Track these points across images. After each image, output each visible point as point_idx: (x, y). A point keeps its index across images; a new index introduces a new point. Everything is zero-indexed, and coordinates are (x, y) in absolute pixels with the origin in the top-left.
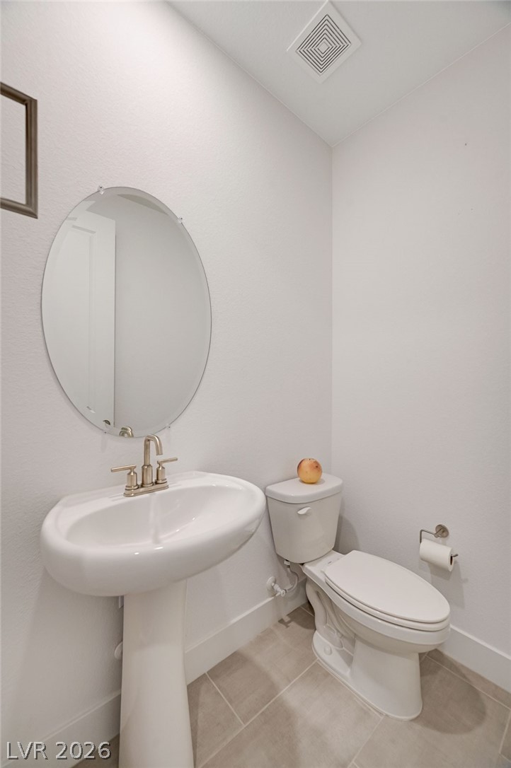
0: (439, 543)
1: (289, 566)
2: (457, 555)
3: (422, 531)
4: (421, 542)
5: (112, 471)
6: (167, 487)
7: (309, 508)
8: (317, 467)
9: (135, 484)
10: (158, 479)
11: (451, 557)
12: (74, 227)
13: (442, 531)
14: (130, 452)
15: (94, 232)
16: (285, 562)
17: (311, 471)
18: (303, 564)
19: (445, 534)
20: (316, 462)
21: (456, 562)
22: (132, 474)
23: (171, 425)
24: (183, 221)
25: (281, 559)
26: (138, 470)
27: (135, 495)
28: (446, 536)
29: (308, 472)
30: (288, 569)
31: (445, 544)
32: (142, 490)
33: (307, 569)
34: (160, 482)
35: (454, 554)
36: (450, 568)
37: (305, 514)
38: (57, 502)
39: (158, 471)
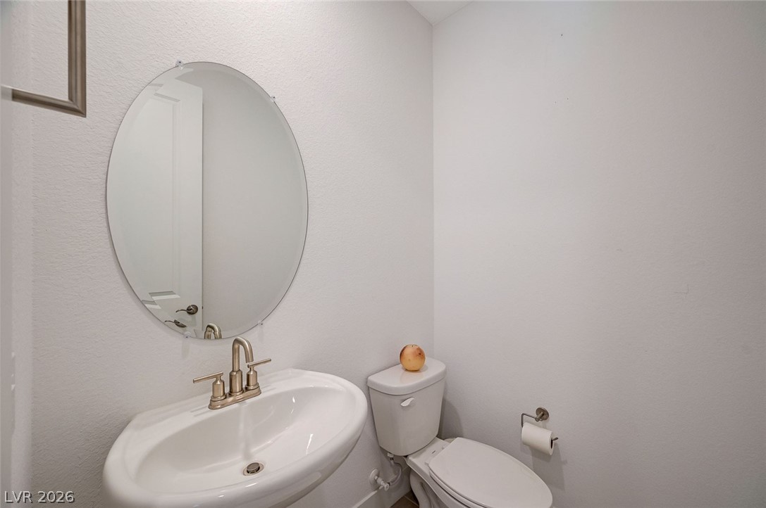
0: (540, 427)
1: (393, 459)
2: (557, 439)
3: (523, 414)
4: (522, 426)
5: (194, 382)
6: (260, 393)
7: (412, 399)
8: (420, 354)
9: (222, 394)
10: (248, 384)
11: (552, 441)
12: (157, 94)
13: (543, 415)
14: (216, 356)
15: (177, 101)
16: (389, 455)
17: (413, 359)
18: (406, 456)
19: (545, 416)
20: (419, 349)
21: (555, 444)
22: (219, 383)
23: (264, 322)
24: (276, 100)
25: (384, 452)
26: (226, 378)
27: (223, 406)
28: (546, 419)
29: (411, 360)
30: (392, 461)
31: (545, 427)
32: (230, 399)
33: (410, 461)
34: (251, 387)
35: (554, 438)
36: (551, 451)
37: (409, 406)
38: (129, 422)
39: (248, 376)
